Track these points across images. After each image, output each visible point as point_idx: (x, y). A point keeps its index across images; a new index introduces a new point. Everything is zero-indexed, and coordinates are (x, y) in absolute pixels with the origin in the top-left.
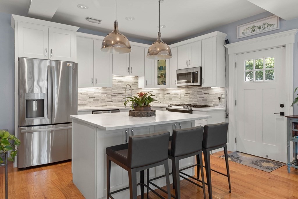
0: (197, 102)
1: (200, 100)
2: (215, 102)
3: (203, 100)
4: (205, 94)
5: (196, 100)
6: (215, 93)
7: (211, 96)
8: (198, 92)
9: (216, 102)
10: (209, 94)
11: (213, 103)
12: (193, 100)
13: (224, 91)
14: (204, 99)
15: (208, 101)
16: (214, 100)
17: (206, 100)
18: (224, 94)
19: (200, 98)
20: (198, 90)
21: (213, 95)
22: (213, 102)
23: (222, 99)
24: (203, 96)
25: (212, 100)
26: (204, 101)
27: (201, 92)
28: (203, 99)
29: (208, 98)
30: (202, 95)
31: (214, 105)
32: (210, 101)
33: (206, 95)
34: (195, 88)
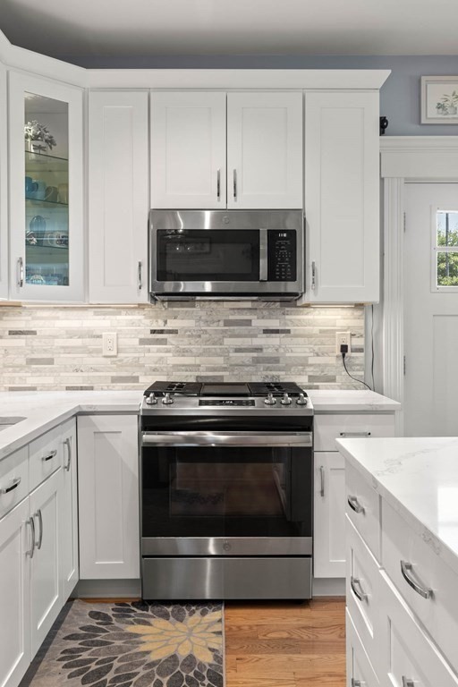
0: (225, 369)
1: (239, 362)
2: (319, 365)
3: (257, 361)
4: (266, 331)
5: (220, 361)
6: (321, 331)
7: (301, 340)
8: (227, 323)
9: (326, 365)
10: (288, 331)
11: (310, 371)
12: (198, 361)
13: (361, 323)
14: (260, 355)
15: (282, 364)
16: (311, 361)
17: (276, 360)
18: (362, 332)
19: (238, 350)
20: (231, 318)
21: (309, 336)
22: (308, 369)
23: (354, 354)
24: (261, 341)
25: (306, 358)
26: (261, 367)
27: (248, 323)
28: (255, 355)
29: (281, 351)
30: (255, 336)
31: (311, 378)
32: (296, 365)
33: (275, 340)
34: (214, 305)
